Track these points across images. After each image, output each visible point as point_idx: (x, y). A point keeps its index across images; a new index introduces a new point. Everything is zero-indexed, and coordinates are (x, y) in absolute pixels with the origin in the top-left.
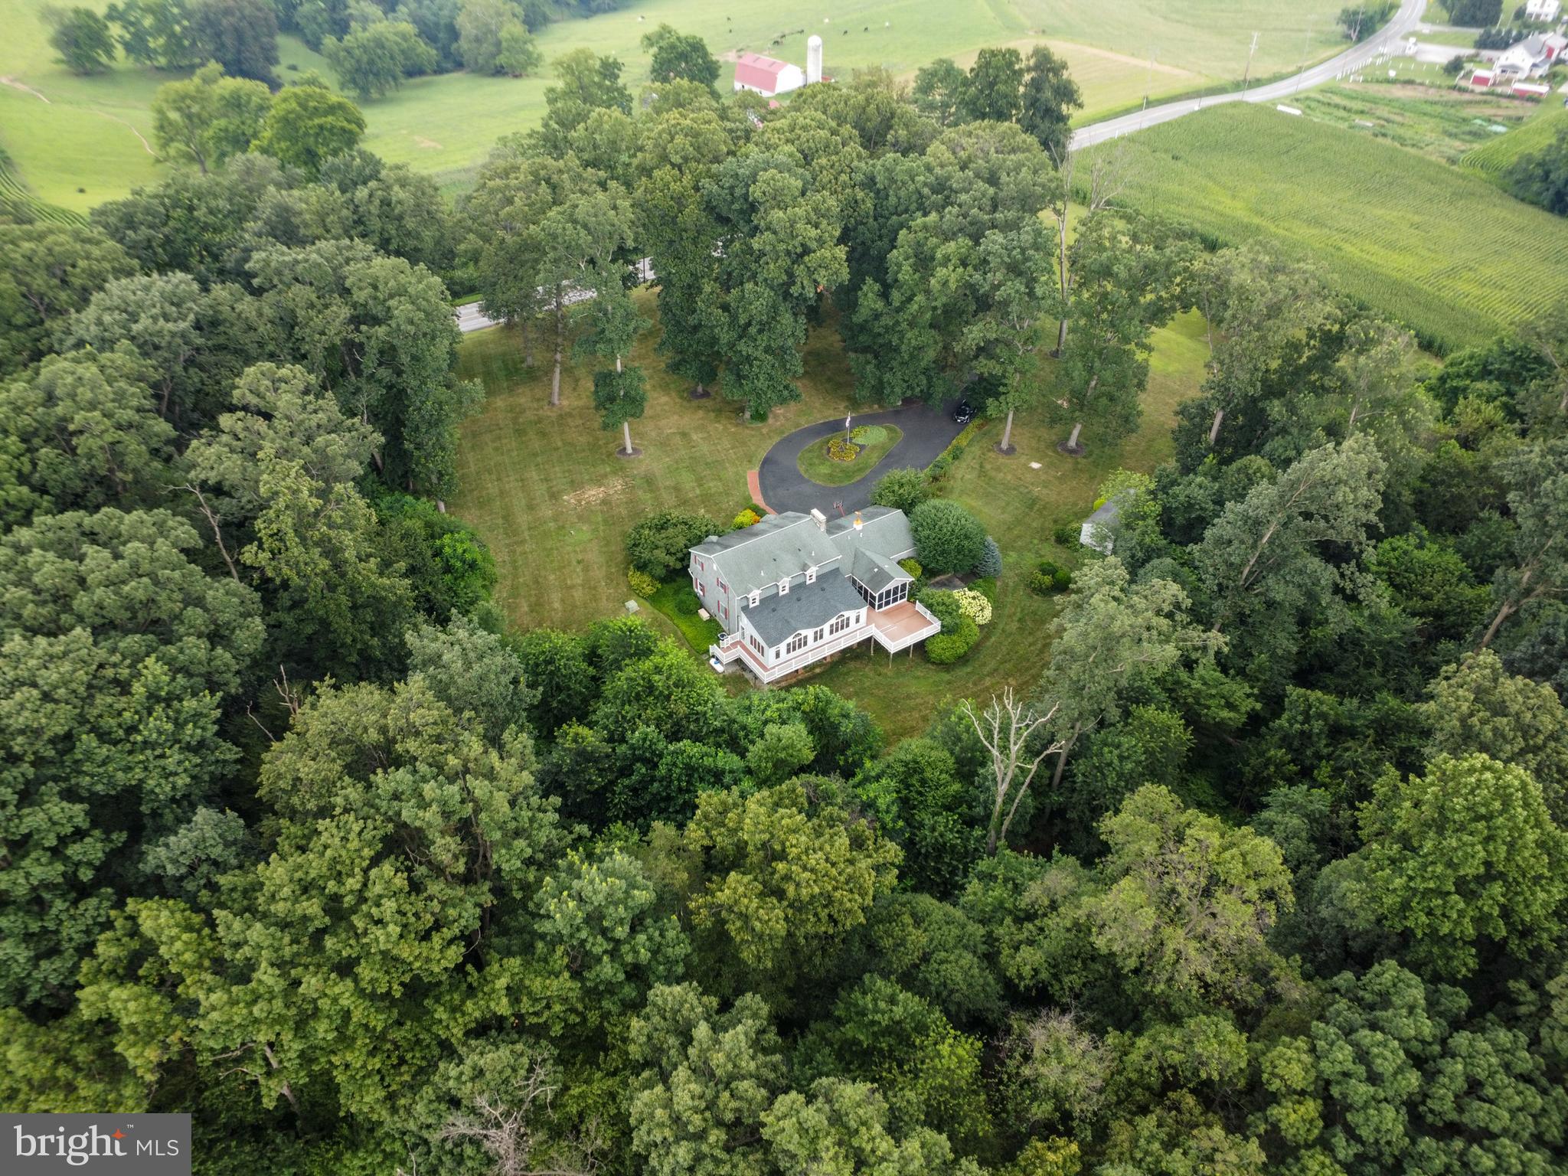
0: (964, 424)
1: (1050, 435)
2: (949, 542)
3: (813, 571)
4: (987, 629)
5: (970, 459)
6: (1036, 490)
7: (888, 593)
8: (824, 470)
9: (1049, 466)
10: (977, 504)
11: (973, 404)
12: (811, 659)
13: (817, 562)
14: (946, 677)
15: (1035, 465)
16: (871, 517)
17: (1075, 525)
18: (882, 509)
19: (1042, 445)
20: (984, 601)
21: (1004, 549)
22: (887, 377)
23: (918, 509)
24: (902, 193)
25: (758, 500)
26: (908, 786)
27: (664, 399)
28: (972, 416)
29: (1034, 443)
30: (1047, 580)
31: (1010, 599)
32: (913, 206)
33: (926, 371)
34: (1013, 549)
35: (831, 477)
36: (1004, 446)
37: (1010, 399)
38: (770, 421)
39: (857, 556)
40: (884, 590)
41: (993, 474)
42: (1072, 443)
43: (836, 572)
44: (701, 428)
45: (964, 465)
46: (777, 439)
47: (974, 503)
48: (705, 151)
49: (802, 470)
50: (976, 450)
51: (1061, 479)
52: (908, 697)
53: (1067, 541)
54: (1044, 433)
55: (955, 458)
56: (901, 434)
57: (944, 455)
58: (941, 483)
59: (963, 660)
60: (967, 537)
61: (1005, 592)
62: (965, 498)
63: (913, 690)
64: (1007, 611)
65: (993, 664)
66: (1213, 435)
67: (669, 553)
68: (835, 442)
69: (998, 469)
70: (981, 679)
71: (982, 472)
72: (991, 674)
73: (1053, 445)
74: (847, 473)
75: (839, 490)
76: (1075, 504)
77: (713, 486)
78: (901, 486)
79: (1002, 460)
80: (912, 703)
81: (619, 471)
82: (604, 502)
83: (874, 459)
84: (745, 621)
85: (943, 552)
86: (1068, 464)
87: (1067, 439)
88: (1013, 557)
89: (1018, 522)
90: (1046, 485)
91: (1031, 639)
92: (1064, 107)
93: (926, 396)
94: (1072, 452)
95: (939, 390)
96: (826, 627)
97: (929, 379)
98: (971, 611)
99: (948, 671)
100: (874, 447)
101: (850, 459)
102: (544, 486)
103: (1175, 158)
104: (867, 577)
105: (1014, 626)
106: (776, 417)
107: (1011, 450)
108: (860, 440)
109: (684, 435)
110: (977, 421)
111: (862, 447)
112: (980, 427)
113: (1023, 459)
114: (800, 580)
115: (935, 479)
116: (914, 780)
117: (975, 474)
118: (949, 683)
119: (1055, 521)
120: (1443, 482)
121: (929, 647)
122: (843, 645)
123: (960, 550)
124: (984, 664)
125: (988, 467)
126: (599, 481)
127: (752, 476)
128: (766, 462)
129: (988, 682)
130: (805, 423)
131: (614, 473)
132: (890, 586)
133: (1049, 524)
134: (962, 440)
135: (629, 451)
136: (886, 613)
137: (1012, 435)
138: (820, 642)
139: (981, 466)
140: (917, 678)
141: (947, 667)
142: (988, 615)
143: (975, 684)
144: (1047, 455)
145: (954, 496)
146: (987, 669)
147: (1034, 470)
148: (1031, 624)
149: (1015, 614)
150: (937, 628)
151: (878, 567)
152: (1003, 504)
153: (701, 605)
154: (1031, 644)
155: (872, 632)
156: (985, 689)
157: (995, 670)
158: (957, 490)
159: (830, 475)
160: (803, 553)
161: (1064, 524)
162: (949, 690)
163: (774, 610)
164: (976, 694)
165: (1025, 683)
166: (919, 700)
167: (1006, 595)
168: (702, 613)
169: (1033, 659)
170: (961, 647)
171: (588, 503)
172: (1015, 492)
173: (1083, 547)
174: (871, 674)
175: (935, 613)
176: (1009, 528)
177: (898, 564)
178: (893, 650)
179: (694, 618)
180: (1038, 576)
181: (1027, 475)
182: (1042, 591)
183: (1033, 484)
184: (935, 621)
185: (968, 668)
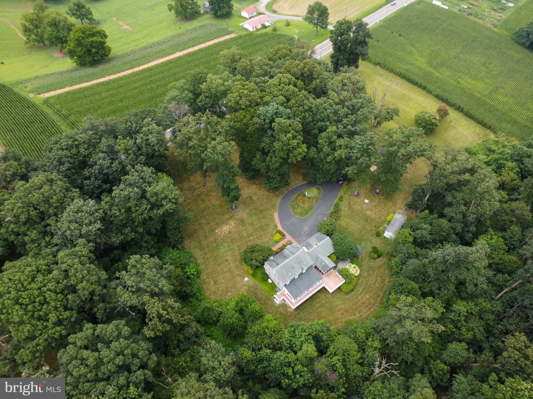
0: (342, 185)
1: (370, 186)
3: (305, 269)
4: (358, 277)
5: (345, 201)
6: (368, 213)
7: (328, 271)
8: (299, 210)
9: (371, 201)
10: (349, 221)
13: (306, 266)
14: (347, 297)
15: (367, 201)
16: (319, 240)
17: (382, 228)
18: (322, 235)
19: (368, 191)
20: (357, 268)
21: (360, 241)
24: (322, 115)
25: (281, 229)
26: (344, 355)
28: (344, 181)
30: (376, 256)
32: (326, 120)
34: (363, 240)
36: (356, 193)
39: (317, 257)
40: (326, 271)
41: (353, 206)
42: (378, 190)
43: (311, 266)
44: (256, 194)
45: (344, 203)
48: (252, 101)
49: (292, 212)
50: (347, 196)
51: (376, 207)
52: (336, 306)
53: (380, 236)
54: (368, 186)
55: (341, 201)
56: (322, 190)
57: (336, 201)
58: (338, 214)
59: (352, 291)
61: (362, 260)
62: (346, 219)
63: (337, 303)
64: (363, 268)
65: (361, 290)
66: (426, 199)
67: (257, 261)
68: (301, 197)
69: (355, 204)
70: (358, 296)
71: (350, 206)
72: (360, 294)
73: (371, 191)
74: (307, 211)
75: (305, 219)
76: (381, 218)
77: (264, 221)
78: (328, 225)
79: (356, 199)
80: (338, 308)
82: (230, 232)
83: (314, 203)
84: (285, 289)
86: (377, 199)
88: (363, 244)
89: (363, 228)
90: (371, 210)
91: (371, 278)
92: (367, 39)
94: (378, 193)
96: (310, 288)
98: (353, 272)
99: (347, 295)
100: (314, 198)
101: (307, 205)
102: (208, 226)
103: (400, 35)
104: (321, 266)
105: (366, 273)
107: (358, 195)
108: (309, 195)
110: (346, 183)
111: (310, 198)
112: (347, 185)
113: (362, 198)
114: (301, 272)
116: (346, 354)
117: (348, 207)
118: (348, 299)
119: (375, 227)
120: (499, 215)
121: (342, 288)
122: (315, 291)
124: (358, 291)
125: (351, 203)
126: (226, 224)
127: (276, 216)
128: (280, 208)
129: (360, 297)
131: (231, 219)
132: (329, 269)
133: (373, 228)
134: (341, 193)
135: (234, 207)
136: (327, 276)
139: (349, 204)
140: (338, 298)
141: (347, 293)
142: (358, 272)
143: (356, 299)
144: (370, 196)
145: (342, 219)
146: (359, 292)
147: (366, 203)
148: (371, 272)
149: (366, 269)
150: (344, 281)
151: (324, 263)
152: (358, 221)
153: (269, 278)
154: (372, 281)
155: (324, 285)
156: (360, 300)
157: (362, 292)
158: (343, 216)
159: (301, 213)
160: (301, 264)
161: (378, 228)
162: (348, 302)
163: (294, 285)
164: (357, 303)
165: (371, 296)
166: (340, 307)
167: (363, 262)
168: (269, 280)
169: (373, 287)
170: (351, 287)
171: (224, 233)
172: (361, 215)
173: (385, 237)
174: (324, 298)
175: (343, 277)
176: (361, 232)
177: (328, 257)
178: (331, 291)
179: (267, 283)
180: (372, 253)
181: (364, 206)
182: (374, 259)
183: (366, 210)
184: (343, 279)
185: (354, 293)
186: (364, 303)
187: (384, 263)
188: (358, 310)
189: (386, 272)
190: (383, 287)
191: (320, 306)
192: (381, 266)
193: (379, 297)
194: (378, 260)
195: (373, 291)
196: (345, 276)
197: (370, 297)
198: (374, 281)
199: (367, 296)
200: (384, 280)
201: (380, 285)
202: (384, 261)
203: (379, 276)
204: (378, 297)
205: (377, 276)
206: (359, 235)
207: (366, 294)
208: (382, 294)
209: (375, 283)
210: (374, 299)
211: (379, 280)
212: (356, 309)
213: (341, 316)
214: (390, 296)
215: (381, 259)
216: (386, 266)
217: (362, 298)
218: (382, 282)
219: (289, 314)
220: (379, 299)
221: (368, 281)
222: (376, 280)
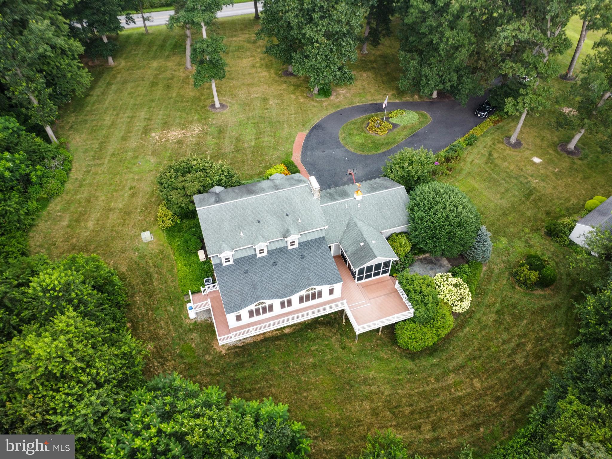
0: (483, 119)
1: (554, 137)
2: (441, 227)
3: (295, 238)
5: (481, 147)
6: (534, 182)
7: (369, 269)
8: (359, 140)
9: (549, 162)
10: (479, 186)
11: (493, 103)
12: (272, 327)
13: (301, 229)
14: (410, 365)
15: (537, 160)
16: (373, 189)
17: (567, 220)
18: (388, 182)
19: (545, 144)
20: (466, 290)
21: (496, 235)
22: (425, 70)
23: (419, 189)
25: (296, 158)
27: (265, 74)
28: (490, 113)
29: (538, 142)
30: (534, 276)
31: (492, 287)
33: (457, 70)
34: (505, 234)
35: (362, 146)
36: (513, 140)
37: (528, 100)
38: (332, 97)
39: (350, 225)
40: (365, 266)
41: (499, 162)
42: (571, 146)
43: (321, 241)
44: (280, 97)
45: (476, 151)
46: (332, 111)
47: (477, 186)
49: (341, 138)
50: (488, 140)
51: (558, 175)
52: (365, 382)
53: (557, 235)
54: (548, 135)
55: (470, 144)
56: (429, 118)
57: (460, 141)
58: (450, 165)
59: (432, 350)
60: (460, 225)
61: (488, 278)
62: (470, 181)
63: (372, 374)
64: (487, 300)
65: (460, 359)
68: (374, 119)
69: (504, 159)
70: (445, 374)
71: (490, 159)
72: (455, 370)
73: (554, 145)
74: (377, 145)
75: (366, 157)
76: (568, 200)
77: (267, 140)
78: (411, 163)
79: (509, 151)
80: (366, 389)
81: (204, 119)
82: (179, 142)
83: (402, 136)
85: (434, 236)
86: (566, 162)
87: (568, 142)
88: (503, 242)
89: (514, 208)
90: (544, 178)
91: (505, 336)
93: (454, 91)
94: (570, 153)
95: (467, 86)
96: (295, 299)
97: (460, 77)
98: (449, 299)
99: (412, 359)
100: (405, 127)
101: (382, 135)
102: (143, 124)
104: (352, 249)
105: (492, 317)
106: (338, 95)
107: (518, 144)
108: (395, 120)
109: (265, 99)
110: (494, 118)
111: (395, 126)
112: (495, 122)
113: (527, 153)
114: (281, 245)
115: (448, 160)
117: (484, 159)
118: (411, 372)
119: (548, 213)
121: (398, 332)
122: (310, 316)
123: (450, 237)
124: (452, 358)
125: (496, 155)
126: (183, 126)
127: (300, 137)
128: (317, 127)
129: (451, 379)
130: (357, 102)
131: (199, 120)
132: (373, 262)
133: (541, 215)
134: (478, 131)
135: (218, 105)
136: (365, 286)
137: (521, 132)
138: (287, 309)
139: (490, 154)
140: (380, 359)
141: (413, 356)
142: (466, 304)
143: (437, 380)
144: (548, 153)
145: (461, 177)
146: (452, 364)
147: (535, 164)
148: (508, 318)
149: (494, 304)
150: (410, 313)
151: (365, 241)
152: (503, 190)
153: (203, 247)
154: (504, 342)
155: (343, 305)
156: (448, 388)
157: (462, 367)
158: (464, 172)
159: (363, 144)
160: (288, 218)
161: (557, 218)
162: (409, 381)
163: (246, 271)
164: (436, 393)
165: (491, 387)
166: (374, 388)
167: (489, 283)
168: (201, 255)
169: (504, 360)
170: (431, 339)
171: (167, 141)
172: (515, 181)
173: (572, 243)
174: (336, 346)
175: (410, 299)
176: (504, 214)
177: (388, 239)
178: (359, 329)
179: (193, 259)
180: (525, 268)
181: (529, 168)
182: (525, 284)
183: (532, 176)
184: (409, 304)
185: (435, 361)
186: (459, 400)
187: (557, 307)
188: (433, 417)
189: (557, 330)
190: (537, 373)
191: (314, 366)
192: (543, 309)
193: (516, 399)
194: (538, 292)
195: (501, 375)
196: (417, 297)
197: (485, 389)
198: (512, 345)
199: (477, 384)
200: (547, 352)
201: (527, 363)
202: (557, 300)
203: (532, 336)
204: (511, 398)
205: (525, 335)
206: (498, 220)
207: (475, 374)
208: (528, 393)
209: (514, 352)
210: (497, 399)
211: (529, 347)
212: (427, 412)
213: (369, 419)
214: (561, 404)
215: (548, 292)
216: (560, 314)
217: (456, 384)
218: (537, 357)
219: (208, 357)
220: (517, 404)
221: (492, 339)
222: (518, 345)
